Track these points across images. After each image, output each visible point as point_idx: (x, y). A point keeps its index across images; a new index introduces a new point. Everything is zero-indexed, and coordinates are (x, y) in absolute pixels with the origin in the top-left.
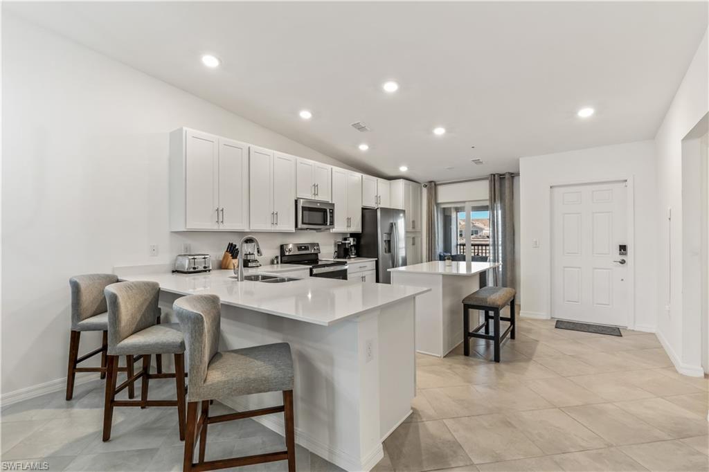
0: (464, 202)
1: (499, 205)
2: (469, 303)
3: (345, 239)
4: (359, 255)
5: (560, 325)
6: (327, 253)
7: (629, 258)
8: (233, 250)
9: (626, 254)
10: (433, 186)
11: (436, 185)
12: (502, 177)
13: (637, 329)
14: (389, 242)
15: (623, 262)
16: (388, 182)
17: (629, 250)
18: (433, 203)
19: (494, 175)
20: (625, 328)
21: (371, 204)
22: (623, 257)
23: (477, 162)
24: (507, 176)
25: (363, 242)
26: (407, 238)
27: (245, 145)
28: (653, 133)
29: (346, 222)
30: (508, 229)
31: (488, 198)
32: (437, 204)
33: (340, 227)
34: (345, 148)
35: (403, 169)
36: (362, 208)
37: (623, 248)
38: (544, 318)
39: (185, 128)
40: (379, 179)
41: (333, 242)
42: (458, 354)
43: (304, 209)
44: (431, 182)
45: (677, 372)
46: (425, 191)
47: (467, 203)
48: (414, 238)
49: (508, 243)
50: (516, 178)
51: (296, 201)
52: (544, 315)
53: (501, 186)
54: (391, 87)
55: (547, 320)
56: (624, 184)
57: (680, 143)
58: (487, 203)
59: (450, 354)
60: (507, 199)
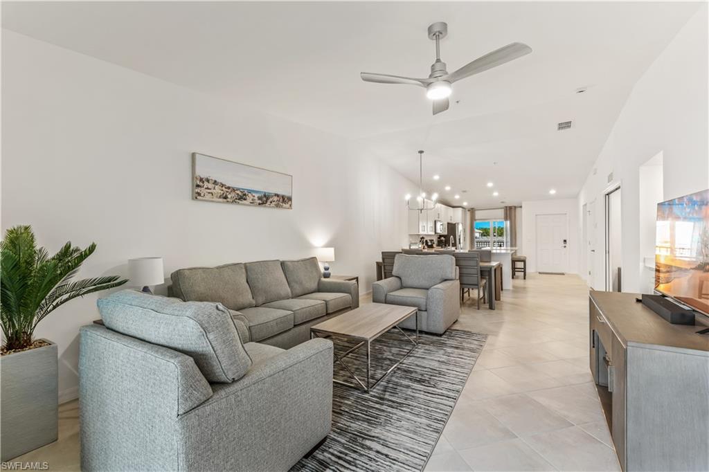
1: (509, 220)
5: (540, 273)
7: (567, 245)
9: (566, 243)
10: (472, 211)
11: (475, 210)
12: (510, 208)
13: (571, 273)
15: (565, 247)
17: (567, 241)
18: (473, 219)
19: (507, 207)
20: (566, 273)
21: (451, 221)
22: (565, 245)
23: (502, 202)
24: (513, 208)
31: (503, 217)
35: (465, 204)
36: (448, 223)
37: (565, 241)
38: (533, 272)
44: (473, 209)
46: (468, 214)
47: (491, 220)
50: (518, 210)
51: (435, 221)
53: (510, 212)
55: (535, 273)
58: (503, 220)
60: (513, 218)
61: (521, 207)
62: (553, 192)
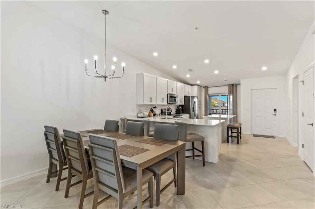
0: (218, 94)
1: (232, 95)
2: (229, 127)
3: (178, 107)
4: (183, 113)
5: (254, 135)
6: (173, 112)
7: (277, 113)
8: (152, 111)
9: (276, 112)
10: (206, 88)
11: (208, 87)
12: (233, 85)
13: (279, 136)
14: (193, 108)
15: (275, 115)
16: (191, 86)
17: (277, 110)
18: (207, 94)
19: (230, 84)
20: (276, 136)
21: (187, 95)
22: (275, 113)
23: (225, 80)
24: (235, 85)
25: (184, 107)
26: (198, 106)
27: (156, 77)
28: (285, 74)
29: (180, 101)
30: (235, 104)
31: (228, 92)
32: (208, 94)
33: (179, 103)
34: (181, 76)
35: (198, 82)
36: (184, 96)
37: (275, 110)
38: (249, 134)
39: (143, 73)
40: (189, 85)
41: (174, 108)
42: (225, 142)
43: (170, 97)
44: (206, 86)
45: (291, 146)
46: (203, 90)
47: (219, 94)
48: (200, 107)
49: (235, 108)
50: (238, 86)
51: (168, 94)
52: (249, 133)
53: (232, 88)
54: (207, 61)
55: (250, 134)
56: (275, 89)
57: (292, 80)
58: (227, 94)
59: (223, 142)
60: (235, 93)
61: (240, 84)
62: (264, 68)
